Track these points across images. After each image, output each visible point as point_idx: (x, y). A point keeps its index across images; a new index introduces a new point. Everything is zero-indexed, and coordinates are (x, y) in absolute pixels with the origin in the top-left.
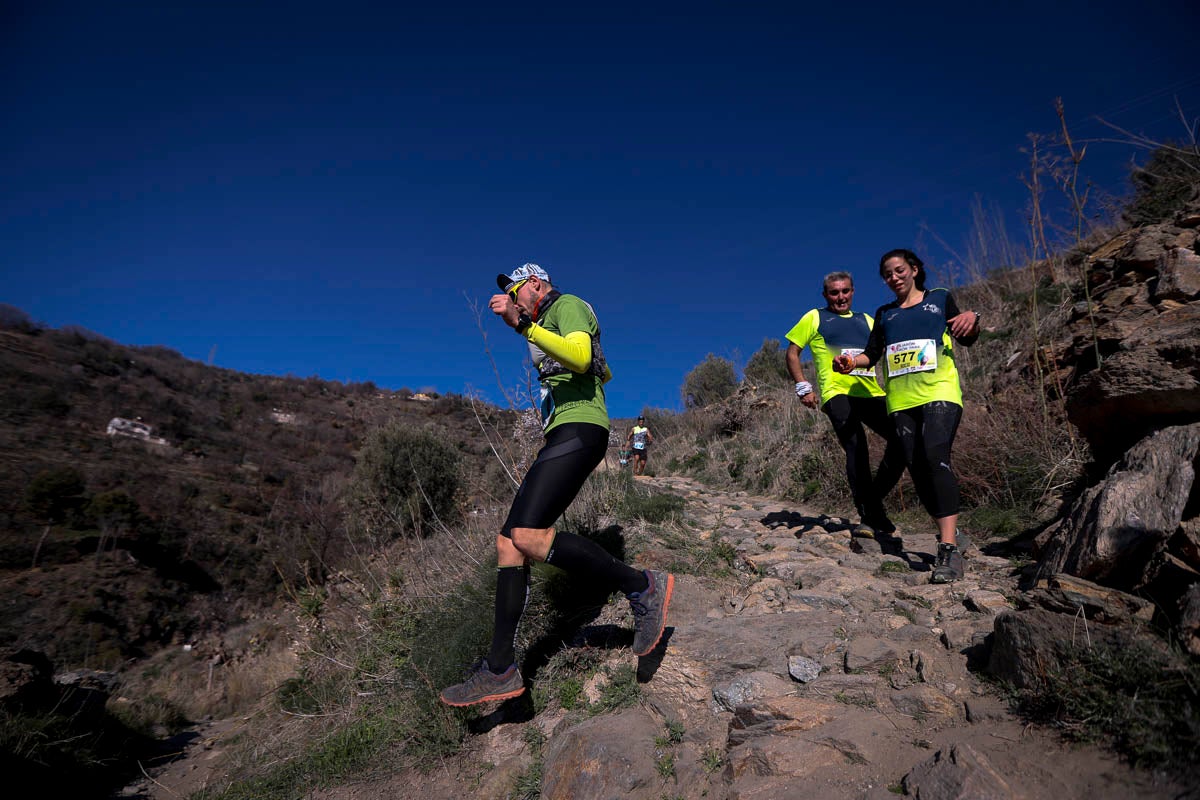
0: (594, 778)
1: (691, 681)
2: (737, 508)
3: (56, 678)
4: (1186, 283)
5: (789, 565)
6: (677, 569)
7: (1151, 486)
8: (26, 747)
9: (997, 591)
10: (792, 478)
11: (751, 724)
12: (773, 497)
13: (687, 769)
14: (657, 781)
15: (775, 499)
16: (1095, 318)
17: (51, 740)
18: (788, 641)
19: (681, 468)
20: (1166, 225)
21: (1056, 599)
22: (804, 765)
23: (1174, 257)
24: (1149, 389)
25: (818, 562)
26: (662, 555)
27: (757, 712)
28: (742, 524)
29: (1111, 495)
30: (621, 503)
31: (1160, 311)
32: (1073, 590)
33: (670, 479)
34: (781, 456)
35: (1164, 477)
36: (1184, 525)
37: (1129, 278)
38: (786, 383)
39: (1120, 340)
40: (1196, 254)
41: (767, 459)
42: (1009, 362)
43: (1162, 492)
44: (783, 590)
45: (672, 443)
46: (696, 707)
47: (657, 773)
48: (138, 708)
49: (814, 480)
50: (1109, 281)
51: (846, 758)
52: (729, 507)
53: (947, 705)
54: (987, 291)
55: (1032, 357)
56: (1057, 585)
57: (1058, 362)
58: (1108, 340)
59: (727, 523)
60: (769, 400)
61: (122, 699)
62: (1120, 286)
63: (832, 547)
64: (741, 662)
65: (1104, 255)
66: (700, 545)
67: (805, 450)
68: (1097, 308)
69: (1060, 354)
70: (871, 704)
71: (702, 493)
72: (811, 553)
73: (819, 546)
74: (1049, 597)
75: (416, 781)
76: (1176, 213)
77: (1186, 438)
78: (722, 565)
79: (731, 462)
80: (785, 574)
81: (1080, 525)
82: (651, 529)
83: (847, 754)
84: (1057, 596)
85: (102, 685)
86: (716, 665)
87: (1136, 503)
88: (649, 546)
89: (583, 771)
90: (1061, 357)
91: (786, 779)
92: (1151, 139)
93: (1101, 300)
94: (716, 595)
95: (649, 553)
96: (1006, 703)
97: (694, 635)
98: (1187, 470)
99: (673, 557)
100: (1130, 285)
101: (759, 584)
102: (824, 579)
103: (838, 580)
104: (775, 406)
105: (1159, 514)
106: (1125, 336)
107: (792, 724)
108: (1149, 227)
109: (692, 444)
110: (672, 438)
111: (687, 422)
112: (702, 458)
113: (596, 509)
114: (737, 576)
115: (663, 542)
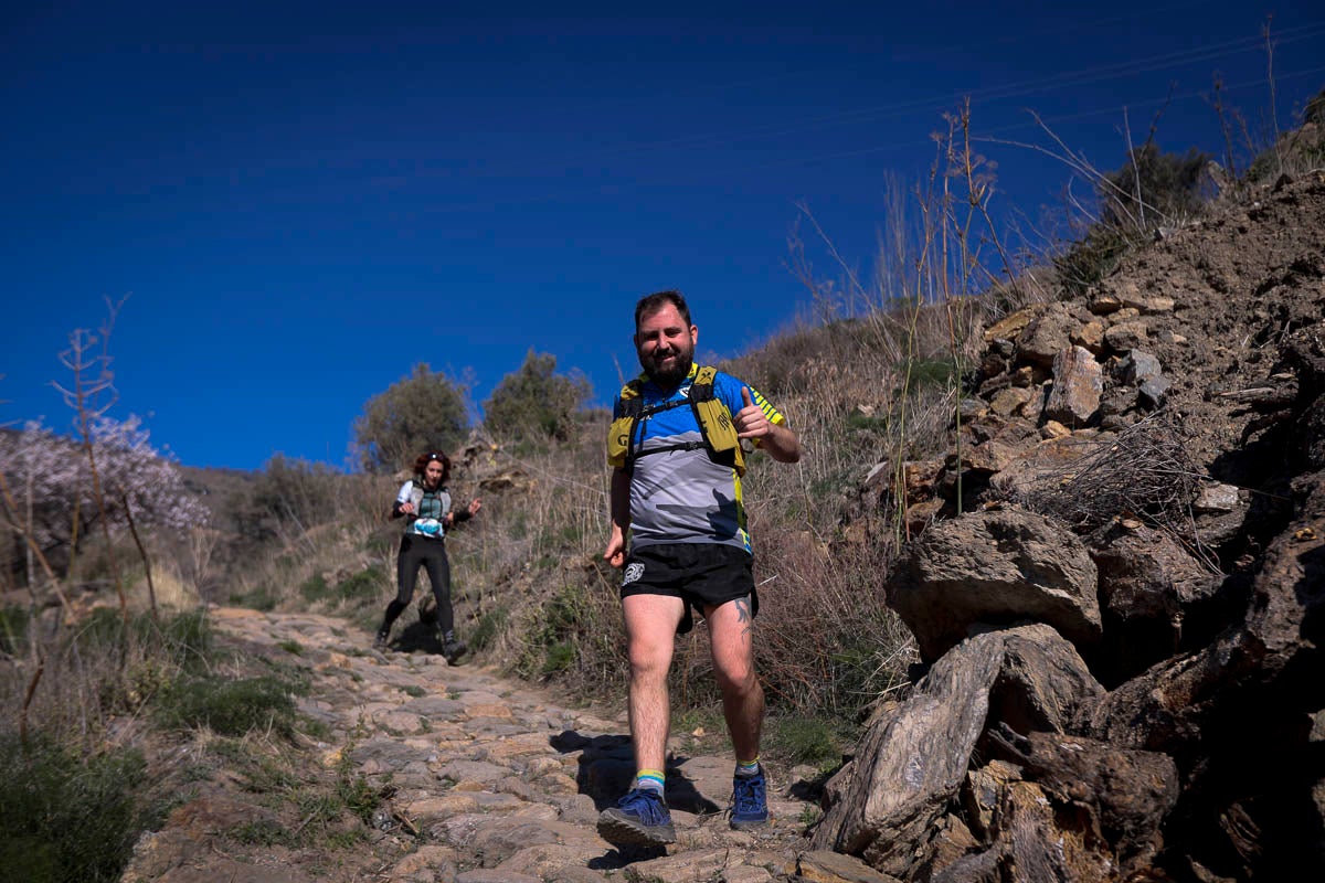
2: (417, 693)
4: (1079, 399)
5: (472, 819)
6: (255, 836)
7: (944, 719)
9: (766, 867)
10: (530, 633)
12: (492, 668)
15: (494, 672)
16: (975, 431)
20: (1076, 306)
23: (1072, 359)
24: (970, 576)
25: (524, 813)
26: (227, 808)
28: (419, 726)
29: (897, 730)
30: (166, 692)
31: (1045, 437)
34: (517, 591)
35: (960, 707)
36: (972, 774)
37: (1024, 376)
38: (553, 445)
39: (992, 473)
40: (1097, 359)
41: (491, 594)
42: (870, 475)
43: (952, 730)
44: (451, 868)
45: (320, 538)
49: (564, 643)
50: (1003, 373)
52: (402, 689)
54: (883, 334)
55: (893, 476)
56: (799, 872)
57: (925, 489)
58: (981, 468)
59: (390, 725)
60: (517, 474)
62: (1013, 386)
63: (555, 782)
65: (1003, 332)
66: (313, 782)
67: (555, 584)
68: (983, 414)
69: (929, 478)
71: (359, 655)
72: (516, 794)
73: (535, 779)
76: (1089, 292)
77: (990, 655)
78: (351, 821)
79: (425, 594)
80: (462, 838)
81: (861, 771)
82: (219, 750)
87: (921, 744)
88: (205, 789)
90: (929, 483)
92: (1092, 164)
93: (990, 401)
95: (203, 805)
98: (982, 703)
99: (249, 812)
100: (1025, 386)
101: (411, 857)
102: (521, 848)
103: (542, 849)
104: (525, 490)
105: (942, 763)
106: (1000, 467)
108: (1058, 306)
109: (359, 549)
110: (322, 529)
111: (356, 498)
112: (372, 580)
113: (105, 702)
114: (373, 844)
115: (240, 778)
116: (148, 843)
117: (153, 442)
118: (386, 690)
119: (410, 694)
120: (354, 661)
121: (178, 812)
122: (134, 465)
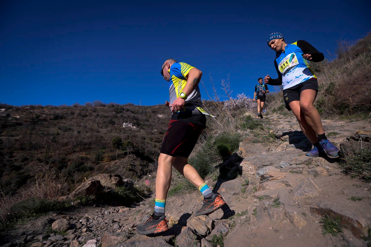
0: (224, 192)
1: (251, 170)
3: (124, 180)
5: (294, 137)
6: (255, 142)
8: (121, 193)
11: (264, 179)
13: (248, 191)
14: (241, 194)
17: (124, 192)
18: (282, 158)
19: (276, 111)
21: (357, 137)
22: (273, 187)
26: (251, 139)
27: (265, 176)
32: (363, 133)
33: (271, 116)
45: (274, 103)
46: (252, 176)
47: (241, 192)
48: (140, 187)
49: (321, 108)
51: (286, 186)
52: (287, 122)
53: (324, 172)
61: (137, 185)
64: (265, 164)
66: (265, 134)
70: (301, 173)
71: (281, 118)
74: (355, 136)
75: (188, 195)
78: (271, 139)
82: (250, 132)
83: (286, 184)
84: (357, 136)
85: (131, 181)
86: (258, 166)
89: (221, 191)
91: (268, 190)
94: (267, 148)
95: (248, 138)
96: (342, 170)
97: (255, 158)
99: (254, 139)
107: (273, 178)
109: (280, 103)
110: (274, 101)
111: (279, 95)
112: (283, 107)
113: (236, 128)
114: (276, 142)
115: (253, 135)
116: (241, 144)
117: (246, 96)
118: (284, 122)
119: (289, 122)
120: (279, 120)
121: (244, 139)
122: (245, 100)
